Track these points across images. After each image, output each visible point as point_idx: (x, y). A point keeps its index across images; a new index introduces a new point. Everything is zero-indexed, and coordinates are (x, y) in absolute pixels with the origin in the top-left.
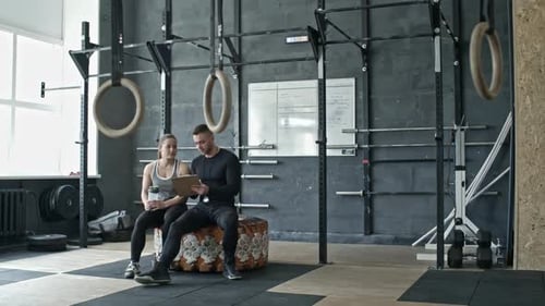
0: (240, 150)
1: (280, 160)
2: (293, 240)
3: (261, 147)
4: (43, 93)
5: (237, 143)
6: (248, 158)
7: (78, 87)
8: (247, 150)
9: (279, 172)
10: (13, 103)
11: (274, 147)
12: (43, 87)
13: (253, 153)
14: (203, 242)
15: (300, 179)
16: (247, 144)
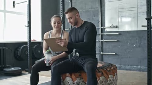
0: (102, 29)
1: (120, 33)
2: (127, 70)
3: (111, 27)
4: (14, 6)
5: (100, 25)
6: (105, 32)
7: (26, 2)
8: (105, 29)
9: (119, 38)
10: (5, 11)
11: (117, 27)
12: (14, 3)
13: (107, 30)
14: (76, 82)
15: (129, 41)
16: (105, 26)
